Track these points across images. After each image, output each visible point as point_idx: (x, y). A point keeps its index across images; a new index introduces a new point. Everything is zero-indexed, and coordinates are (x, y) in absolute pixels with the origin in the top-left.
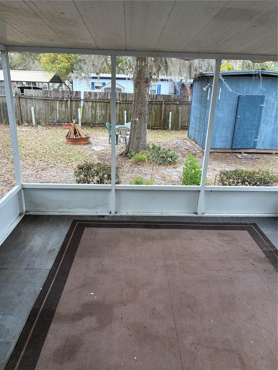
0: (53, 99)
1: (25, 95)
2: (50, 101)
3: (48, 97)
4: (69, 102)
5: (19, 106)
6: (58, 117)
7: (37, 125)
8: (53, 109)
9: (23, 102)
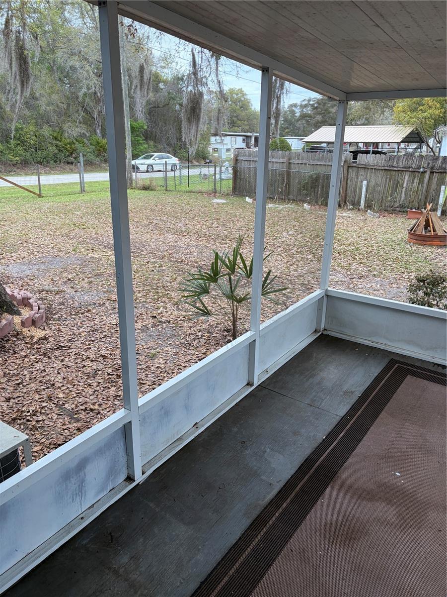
0: (401, 169)
1: (358, 163)
2: (394, 172)
3: (392, 166)
4: (427, 175)
5: (346, 179)
6: (403, 198)
7: (366, 209)
8: (397, 185)
9: (353, 173)
